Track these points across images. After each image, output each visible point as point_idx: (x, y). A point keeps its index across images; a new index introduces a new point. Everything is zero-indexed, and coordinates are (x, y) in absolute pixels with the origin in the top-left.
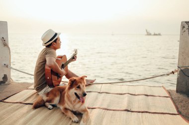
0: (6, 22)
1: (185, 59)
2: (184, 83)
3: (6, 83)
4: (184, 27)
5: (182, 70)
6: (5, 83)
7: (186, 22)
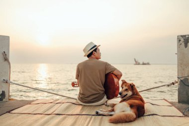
0: (9, 37)
1: (183, 70)
2: (185, 93)
3: (4, 100)
4: (180, 40)
5: (181, 81)
6: (2, 100)
7: (182, 36)
